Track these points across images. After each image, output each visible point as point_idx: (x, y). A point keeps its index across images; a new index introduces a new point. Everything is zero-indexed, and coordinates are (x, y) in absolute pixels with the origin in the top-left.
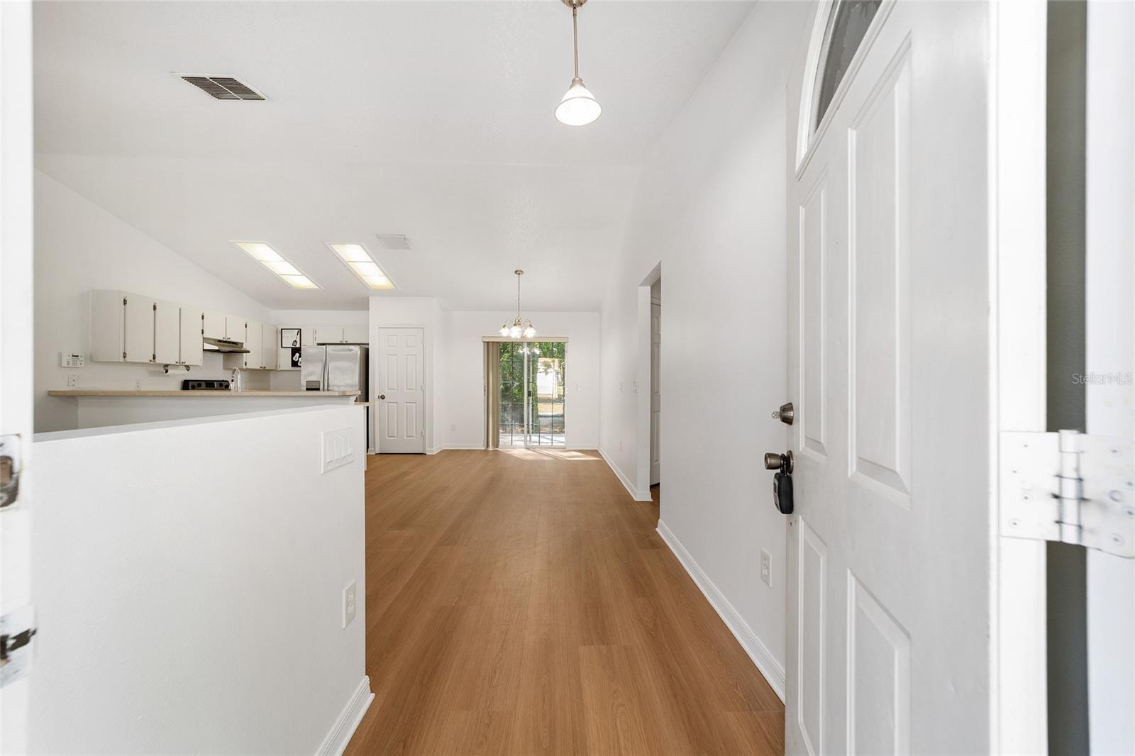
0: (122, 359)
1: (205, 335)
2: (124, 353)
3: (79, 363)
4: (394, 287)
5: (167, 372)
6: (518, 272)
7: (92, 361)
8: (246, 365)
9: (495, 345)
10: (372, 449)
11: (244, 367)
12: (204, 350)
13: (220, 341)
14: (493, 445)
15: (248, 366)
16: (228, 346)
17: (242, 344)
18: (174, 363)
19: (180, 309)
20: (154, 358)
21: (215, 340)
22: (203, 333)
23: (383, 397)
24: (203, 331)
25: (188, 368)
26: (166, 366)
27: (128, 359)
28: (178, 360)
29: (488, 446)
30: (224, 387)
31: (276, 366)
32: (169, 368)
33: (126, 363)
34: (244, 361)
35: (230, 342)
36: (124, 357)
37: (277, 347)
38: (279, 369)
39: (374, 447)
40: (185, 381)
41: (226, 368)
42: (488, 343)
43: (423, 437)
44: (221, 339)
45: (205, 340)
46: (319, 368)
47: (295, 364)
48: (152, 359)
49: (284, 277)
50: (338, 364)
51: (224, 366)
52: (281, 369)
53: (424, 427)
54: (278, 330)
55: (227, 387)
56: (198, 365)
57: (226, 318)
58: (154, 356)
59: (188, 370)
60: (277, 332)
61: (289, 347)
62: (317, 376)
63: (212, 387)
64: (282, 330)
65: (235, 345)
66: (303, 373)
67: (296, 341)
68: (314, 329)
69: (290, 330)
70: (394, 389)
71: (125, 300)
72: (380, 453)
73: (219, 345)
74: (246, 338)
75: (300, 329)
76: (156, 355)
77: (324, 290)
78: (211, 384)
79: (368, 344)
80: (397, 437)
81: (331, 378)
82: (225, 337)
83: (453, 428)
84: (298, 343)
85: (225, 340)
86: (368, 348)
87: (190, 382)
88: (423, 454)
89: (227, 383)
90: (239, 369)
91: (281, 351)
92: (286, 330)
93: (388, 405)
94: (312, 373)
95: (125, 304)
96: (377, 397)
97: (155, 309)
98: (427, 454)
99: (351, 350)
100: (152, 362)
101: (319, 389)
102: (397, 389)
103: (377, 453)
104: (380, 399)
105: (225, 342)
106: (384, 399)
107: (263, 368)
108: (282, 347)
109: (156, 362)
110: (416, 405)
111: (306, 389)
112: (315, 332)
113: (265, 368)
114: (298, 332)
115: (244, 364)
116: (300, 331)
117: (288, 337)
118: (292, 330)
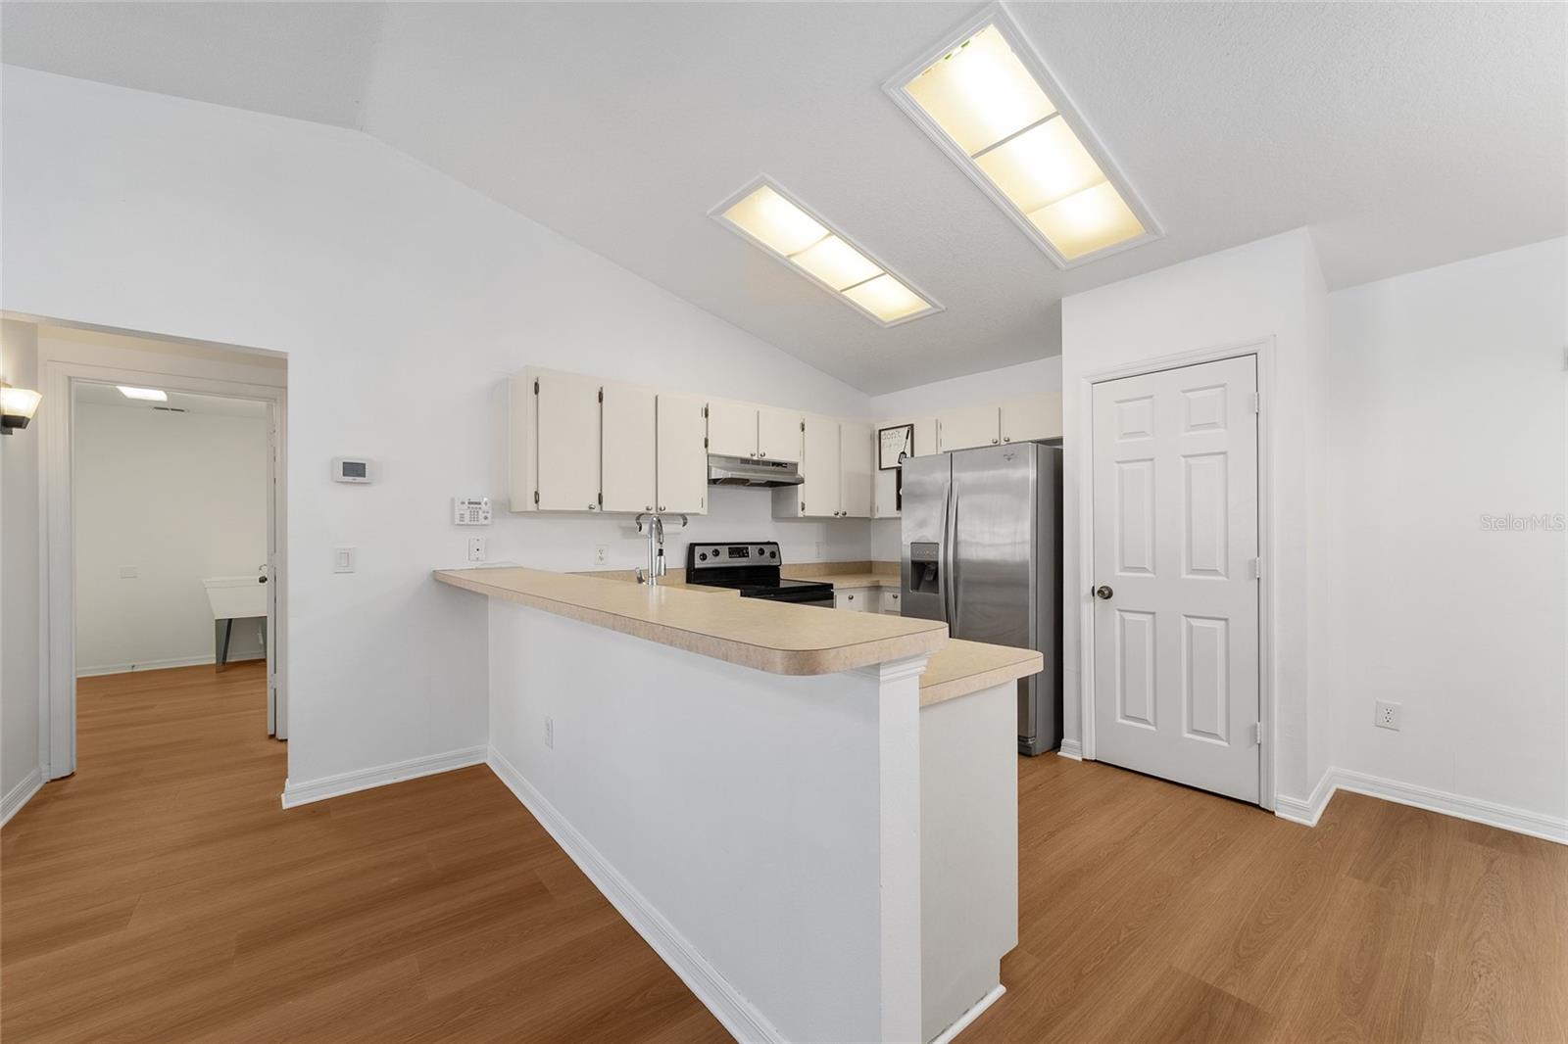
0: (531, 506)
1: (713, 450)
2: (537, 494)
3: (481, 515)
4: (1143, 232)
5: (640, 528)
7: (507, 510)
8: (803, 509)
10: (1075, 741)
11: (800, 514)
12: (708, 481)
13: (745, 461)
15: (808, 512)
16: (767, 471)
17: (795, 465)
18: (647, 511)
19: (656, 398)
20: (600, 502)
21: (736, 458)
22: (706, 446)
23: (1106, 593)
24: (706, 441)
25: (684, 519)
26: (637, 516)
27: (542, 506)
28: (652, 505)
30: (767, 550)
31: (872, 510)
32: (641, 520)
33: (541, 514)
34: (800, 500)
35: (766, 463)
36: (537, 502)
37: (873, 470)
38: (877, 517)
39: (1080, 739)
40: (691, 544)
41: (776, 517)
43: (1258, 743)
44: (748, 456)
45: (713, 459)
46: (935, 513)
47: (899, 503)
48: (596, 503)
49: (851, 295)
50: (979, 501)
51: (772, 514)
52: (879, 515)
53: (1262, 712)
54: (874, 431)
55: (773, 555)
56: (701, 513)
57: (758, 413)
58: (600, 496)
59: (685, 524)
60: (872, 438)
61: (893, 468)
62: (932, 533)
63: (744, 556)
64: (880, 431)
65: (779, 468)
66: (904, 523)
67: (904, 453)
68: (937, 421)
69: (894, 430)
70: (1143, 569)
71: (536, 384)
72: (1096, 761)
73: (746, 471)
74: (803, 453)
75: (912, 426)
76: (603, 494)
77: (944, 308)
78: (741, 550)
79: (1060, 441)
80: (1155, 725)
81: (962, 536)
82: (754, 451)
83: (1387, 720)
84: (909, 455)
85: (755, 458)
86: (1062, 450)
87: (696, 548)
88: (1257, 806)
89: (773, 548)
90: (795, 519)
91: (880, 475)
92: (887, 432)
93: (1123, 620)
94: (922, 524)
95: (537, 392)
96: (1086, 590)
97: (601, 400)
98: (1277, 814)
99: (1009, 459)
100: (597, 510)
101: (937, 563)
102: (1154, 568)
103: (1088, 758)
104: (1098, 598)
105: (757, 463)
106: (1109, 600)
107: (840, 515)
108: (880, 469)
109: (604, 509)
110: (1227, 625)
111: (912, 562)
112: (939, 426)
113: (846, 513)
114: (908, 432)
115: (800, 507)
116: (911, 429)
117: (890, 446)
118: (898, 430)
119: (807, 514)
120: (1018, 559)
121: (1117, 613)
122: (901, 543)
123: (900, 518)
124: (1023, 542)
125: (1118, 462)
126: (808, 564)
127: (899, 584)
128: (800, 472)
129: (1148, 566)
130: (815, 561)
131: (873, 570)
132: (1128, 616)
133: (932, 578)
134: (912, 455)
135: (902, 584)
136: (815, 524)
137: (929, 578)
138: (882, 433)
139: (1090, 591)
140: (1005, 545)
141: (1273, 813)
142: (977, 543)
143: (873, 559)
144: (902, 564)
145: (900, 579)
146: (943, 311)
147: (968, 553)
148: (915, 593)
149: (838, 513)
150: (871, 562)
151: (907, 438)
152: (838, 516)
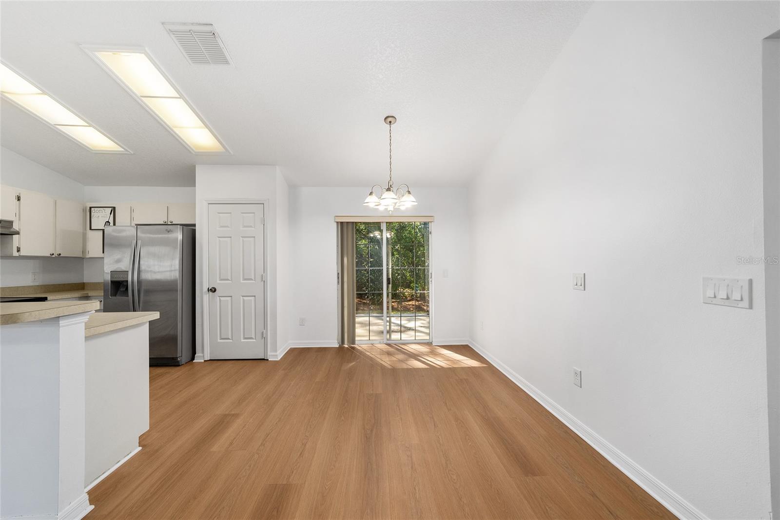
4: (224, 151)
6: (389, 120)
8: (18, 251)
9: (350, 226)
10: (201, 354)
11: (15, 254)
14: (348, 341)
15: (23, 253)
17: (11, 222)
23: (213, 290)
29: (343, 342)
31: (84, 252)
34: (16, 245)
37: (85, 228)
38: (88, 256)
39: (203, 352)
42: (342, 223)
43: (264, 337)
46: (126, 256)
49: (63, 129)
50: (153, 249)
52: (90, 256)
53: (265, 326)
54: (86, 208)
60: (84, 210)
61: (101, 230)
62: (125, 265)
64: (91, 208)
66: (106, 261)
67: (108, 222)
68: (131, 207)
69: (102, 209)
70: (228, 280)
72: (210, 360)
74: (18, 215)
75: (114, 208)
77: (132, 153)
79: (194, 225)
80: (232, 340)
81: (143, 267)
83: (302, 323)
84: (112, 224)
86: (195, 230)
88: (264, 359)
90: (11, 257)
91: (90, 234)
92: (96, 209)
93: (220, 300)
94: (118, 261)
96: (205, 289)
98: (269, 360)
99: (168, 232)
101: (127, 281)
102: (232, 279)
103: (206, 360)
104: (210, 293)
106: (215, 293)
107: (56, 255)
108: (91, 229)
110: (255, 299)
111: (111, 281)
112: (132, 210)
113: (60, 254)
114: (112, 211)
115: (15, 250)
116: (114, 209)
117: (98, 217)
118: (104, 208)
119: (21, 255)
120: (173, 278)
121: (218, 298)
122: (104, 272)
123: (103, 258)
124: (175, 270)
125: (219, 237)
127: (103, 294)
128: (16, 227)
129: (229, 278)
130: (31, 284)
131: (85, 288)
132: (222, 299)
133: (124, 289)
134: (114, 224)
135: (104, 294)
136: (32, 261)
137: (122, 289)
138: (92, 209)
139: (207, 290)
140: (167, 271)
141: (268, 360)
142: (151, 271)
144: (105, 284)
145: (103, 292)
146: (132, 154)
147: (145, 276)
148: (114, 298)
149: (53, 254)
150: (84, 283)
151: (111, 214)
152: (54, 256)
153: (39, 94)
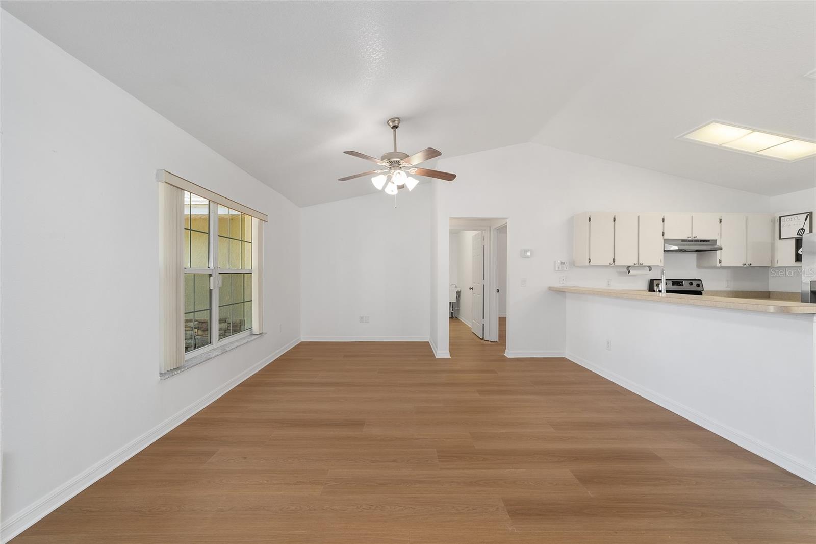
0: (587, 264)
1: (666, 237)
2: (589, 259)
3: (565, 267)
5: (629, 272)
7: (574, 265)
8: (720, 263)
11: (718, 265)
12: (664, 251)
13: (683, 241)
15: (723, 264)
16: (696, 245)
17: (715, 241)
18: (633, 265)
19: (639, 217)
20: (614, 262)
21: (679, 240)
22: (663, 235)
24: (663, 233)
25: (650, 268)
26: (629, 267)
27: (592, 263)
28: (636, 262)
30: (695, 283)
31: (772, 262)
32: (630, 269)
33: (592, 266)
34: (718, 258)
35: (697, 241)
36: (589, 262)
37: (774, 239)
38: (776, 265)
40: (651, 279)
41: (699, 266)
44: (686, 238)
45: (666, 241)
47: (798, 258)
48: (612, 262)
49: (763, 152)
51: (697, 265)
52: (779, 265)
54: (774, 218)
55: (698, 285)
56: (660, 265)
57: (692, 217)
58: (614, 259)
59: (650, 270)
60: (773, 222)
61: (794, 238)
63: (680, 285)
64: (780, 218)
65: (705, 243)
67: (803, 229)
69: (794, 216)
71: (590, 218)
73: (684, 245)
74: (720, 235)
75: (811, 213)
76: (616, 259)
78: (679, 283)
82: (690, 236)
84: (807, 230)
85: (690, 239)
87: (655, 281)
89: (699, 282)
90: (714, 267)
91: (779, 243)
92: (787, 217)
95: (590, 221)
97: (614, 221)
100: (613, 265)
105: (692, 241)
107: (747, 265)
108: (780, 238)
109: (616, 264)
111: (811, 292)
113: (751, 264)
114: (807, 216)
115: (718, 262)
116: (810, 215)
117: (789, 225)
118: (797, 216)
119: (722, 265)
122: (802, 281)
126: (721, 291)
128: (718, 244)
130: (725, 290)
131: (771, 296)
134: (811, 231)
136: (728, 271)
138: (782, 218)
143: (770, 290)
144: (802, 293)
149: (745, 265)
150: (769, 292)
151: (806, 220)
152: (745, 266)
153: (749, 134)
